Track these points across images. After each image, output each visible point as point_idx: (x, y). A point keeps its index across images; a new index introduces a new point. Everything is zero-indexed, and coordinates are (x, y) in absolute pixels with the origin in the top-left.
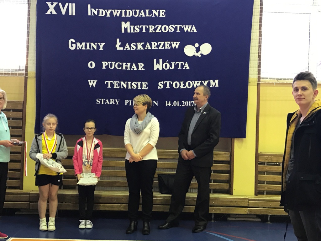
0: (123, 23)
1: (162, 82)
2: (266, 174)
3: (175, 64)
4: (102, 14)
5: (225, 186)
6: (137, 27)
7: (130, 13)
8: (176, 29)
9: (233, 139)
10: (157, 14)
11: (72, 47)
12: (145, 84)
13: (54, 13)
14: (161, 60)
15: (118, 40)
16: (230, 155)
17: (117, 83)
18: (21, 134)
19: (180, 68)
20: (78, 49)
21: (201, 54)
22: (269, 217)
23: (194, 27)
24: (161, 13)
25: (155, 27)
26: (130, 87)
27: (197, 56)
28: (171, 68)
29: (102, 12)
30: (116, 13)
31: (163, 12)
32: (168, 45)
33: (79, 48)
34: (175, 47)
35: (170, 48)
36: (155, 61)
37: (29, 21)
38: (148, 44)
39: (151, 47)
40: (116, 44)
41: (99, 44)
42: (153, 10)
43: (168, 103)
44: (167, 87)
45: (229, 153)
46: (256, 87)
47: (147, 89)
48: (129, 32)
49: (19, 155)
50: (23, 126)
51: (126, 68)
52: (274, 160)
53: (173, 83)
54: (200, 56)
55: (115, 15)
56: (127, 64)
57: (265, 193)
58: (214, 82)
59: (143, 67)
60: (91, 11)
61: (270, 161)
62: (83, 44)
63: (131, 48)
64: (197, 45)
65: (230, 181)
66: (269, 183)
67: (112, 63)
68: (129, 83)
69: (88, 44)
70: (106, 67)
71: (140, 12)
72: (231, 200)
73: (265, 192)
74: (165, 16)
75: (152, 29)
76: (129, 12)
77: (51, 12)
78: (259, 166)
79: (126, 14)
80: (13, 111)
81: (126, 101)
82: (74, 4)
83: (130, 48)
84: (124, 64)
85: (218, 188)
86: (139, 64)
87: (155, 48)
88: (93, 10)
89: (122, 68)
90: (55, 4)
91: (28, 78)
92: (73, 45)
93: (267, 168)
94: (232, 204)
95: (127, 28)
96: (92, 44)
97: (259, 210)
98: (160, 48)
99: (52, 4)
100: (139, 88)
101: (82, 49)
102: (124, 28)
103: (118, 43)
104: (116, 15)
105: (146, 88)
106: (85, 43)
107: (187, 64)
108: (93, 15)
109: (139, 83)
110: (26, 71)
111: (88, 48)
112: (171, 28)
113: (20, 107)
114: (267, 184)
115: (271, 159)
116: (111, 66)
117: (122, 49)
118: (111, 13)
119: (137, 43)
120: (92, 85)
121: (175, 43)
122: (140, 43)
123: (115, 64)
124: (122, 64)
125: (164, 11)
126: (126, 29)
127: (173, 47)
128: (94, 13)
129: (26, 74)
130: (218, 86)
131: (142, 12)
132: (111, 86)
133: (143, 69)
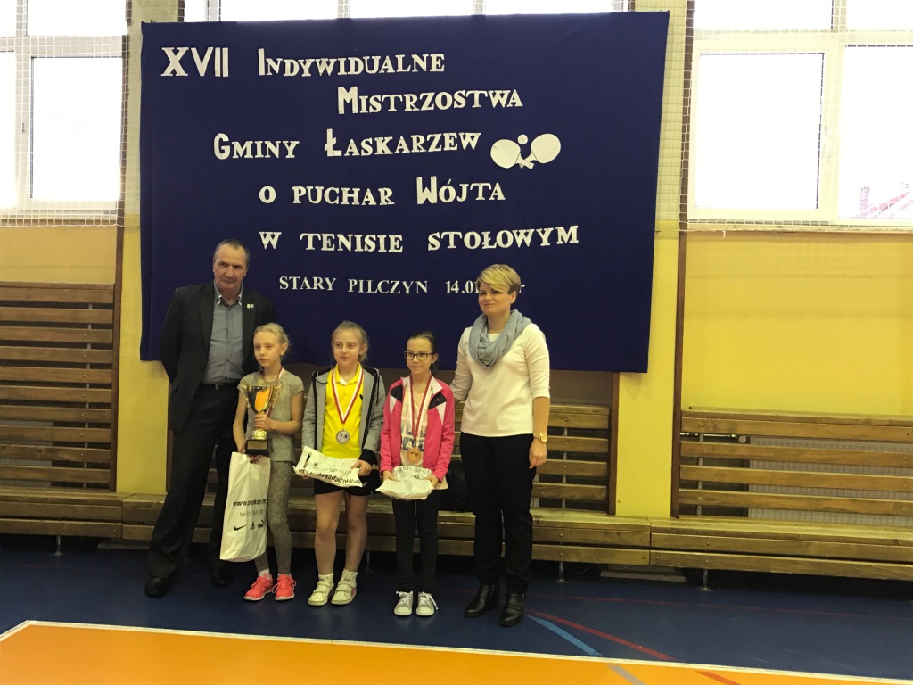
0: (341, 90)
1: (437, 235)
2: (701, 462)
3: (468, 188)
4: (292, 71)
5: (596, 491)
6: (376, 99)
7: (357, 66)
8: (470, 100)
9: (615, 374)
10: (424, 66)
11: (222, 152)
12: (396, 239)
13: (181, 72)
14: (434, 180)
15: (330, 132)
16: (608, 413)
17: (328, 237)
18: (109, 361)
19: (480, 197)
20: (235, 156)
21: (532, 162)
22: (706, 573)
23: (515, 94)
24: (435, 63)
25: (418, 97)
26: (359, 248)
27: (525, 167)
28: (459, 199)
29: (292, 65)
30: (325, 66)
31: (438, 58)
32: (452, 141)
33: (238, 154)
34: (469, 145)
35: (455, 148)
36: (419, 181)
37: (126, 96)
38: (402, 140)
39: (410, 147)
40: (326, 143)
41: (285, 143)
42: (413, 56)
43: (452, 284)
44: (449, 245)
45: (606, 411)
46: (676, 242)
47: (400, 251)
48: (357, 112)
49: (107, 412)
50: (115, 344)
51: (351, 200)
52: (722, 427)
53: (463, 236)
54: (531, 166)
55: (321, 71)
56: (351, 192)
57: (699, 512)
58: (567, 231)
59: (389, 198)
60: (266, 63)
61: (711, 430)
62: (248, 144)
63: (362, 151)
64: (523, 139)
65: (608, 480)
66: (707, 485)
67: (316, 191)
68: (358, 237)
69: (259, 144)
70: (300, 198)
71: (381, 62)
72: (606, 530)
73: (700, 507)
74: (442, 70)
75: (412, 103)
76: (357, 63)
77: (174, 72)
78: (682, 442)
79: (347, 68)
80: (93, 308)
81: (351, 281)
82: (226, 50)
83: (360, 152)
84: (345, 190)
85: (578, 496)
86: (382, 191)
87: (419, 148)
88: (270, 61)
89: (341, 200)
90: (182, 51)
91: (125, 231)
92: (224, 148)
93: (704, 447)
94: (609, 540)
95: (351, 101)
96: (269, 144)
97: (679, 557)
98: (430, 150)
99: (176, 52)
100: (382, 249)
101: (246, 157)
102: (345, 101)
103: (331, 141)
104: (325, 70)
105: (399, 249)
106: (251, 142)
107: (498, 187)
108: (270, 74)
109: (382, 238)
110: (121, 212)
111: (259, 155)
112: (458, 100)
113: (108, 299)
114: (704, 488)
115: (715, 427)
116: (315, 198)
117: (339, 153)
118: (314, 68)
119: (376, 139)
120: (270, 244)
121: (469, 135)
122: (382, 139)
123: (323, 192)
124: (341, 192)
125: (442, 56)
126: (348, 106)
127: (465, 145)
128: (272, 70)
129: (121, 221)
130: (577, 242)
131: (388, 60)
132: (313, 246)
133: (391, 203)
